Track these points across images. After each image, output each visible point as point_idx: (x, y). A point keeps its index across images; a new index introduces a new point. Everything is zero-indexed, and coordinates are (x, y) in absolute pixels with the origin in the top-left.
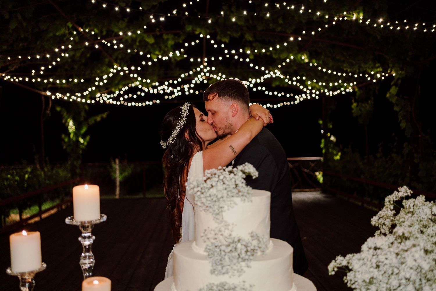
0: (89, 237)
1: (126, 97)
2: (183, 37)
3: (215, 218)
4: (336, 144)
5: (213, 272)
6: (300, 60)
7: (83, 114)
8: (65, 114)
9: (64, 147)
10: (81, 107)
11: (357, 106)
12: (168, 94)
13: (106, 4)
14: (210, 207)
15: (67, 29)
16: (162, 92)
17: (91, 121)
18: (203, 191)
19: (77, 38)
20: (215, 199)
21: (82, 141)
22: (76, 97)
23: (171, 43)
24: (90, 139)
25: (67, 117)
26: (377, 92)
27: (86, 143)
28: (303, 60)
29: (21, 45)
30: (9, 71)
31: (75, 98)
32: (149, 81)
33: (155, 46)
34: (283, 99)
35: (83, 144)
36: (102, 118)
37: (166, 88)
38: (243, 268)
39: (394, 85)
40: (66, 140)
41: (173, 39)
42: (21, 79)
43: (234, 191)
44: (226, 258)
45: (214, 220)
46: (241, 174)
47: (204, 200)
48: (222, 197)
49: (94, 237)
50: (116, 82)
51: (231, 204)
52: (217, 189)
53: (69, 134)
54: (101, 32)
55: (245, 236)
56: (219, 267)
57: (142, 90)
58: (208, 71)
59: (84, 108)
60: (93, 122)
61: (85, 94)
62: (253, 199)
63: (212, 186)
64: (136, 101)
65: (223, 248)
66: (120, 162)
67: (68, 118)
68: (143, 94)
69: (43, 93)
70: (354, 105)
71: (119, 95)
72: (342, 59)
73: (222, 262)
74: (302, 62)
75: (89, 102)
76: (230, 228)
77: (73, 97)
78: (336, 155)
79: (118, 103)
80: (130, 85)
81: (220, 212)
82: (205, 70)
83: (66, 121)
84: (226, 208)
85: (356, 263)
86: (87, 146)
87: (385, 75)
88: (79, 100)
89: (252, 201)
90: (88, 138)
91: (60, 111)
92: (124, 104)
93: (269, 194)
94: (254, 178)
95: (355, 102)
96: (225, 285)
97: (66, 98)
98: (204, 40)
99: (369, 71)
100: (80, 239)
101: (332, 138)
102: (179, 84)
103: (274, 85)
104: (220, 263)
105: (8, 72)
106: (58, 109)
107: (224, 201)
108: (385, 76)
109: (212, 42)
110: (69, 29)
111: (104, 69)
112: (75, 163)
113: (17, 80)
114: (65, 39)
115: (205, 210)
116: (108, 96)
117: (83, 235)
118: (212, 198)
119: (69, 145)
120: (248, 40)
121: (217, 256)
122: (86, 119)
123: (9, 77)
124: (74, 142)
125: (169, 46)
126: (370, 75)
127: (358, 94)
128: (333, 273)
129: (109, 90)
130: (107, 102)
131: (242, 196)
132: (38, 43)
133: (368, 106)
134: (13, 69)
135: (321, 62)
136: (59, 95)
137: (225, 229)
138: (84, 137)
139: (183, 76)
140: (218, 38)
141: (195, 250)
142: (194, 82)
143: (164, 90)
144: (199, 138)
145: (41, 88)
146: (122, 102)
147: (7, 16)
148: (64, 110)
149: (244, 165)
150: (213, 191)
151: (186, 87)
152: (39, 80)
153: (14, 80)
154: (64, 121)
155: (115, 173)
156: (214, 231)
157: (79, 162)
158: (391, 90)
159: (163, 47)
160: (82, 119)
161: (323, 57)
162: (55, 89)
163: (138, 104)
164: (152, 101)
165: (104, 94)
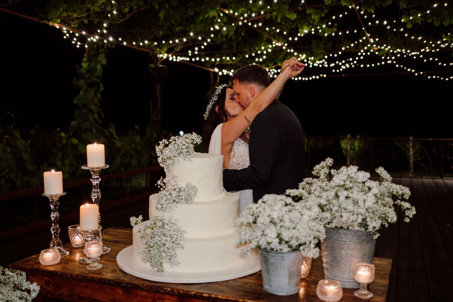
0: (97, 179)
12: (335, 68)
23: (314, 17)
30: (174, 52)
38: (172, 207)
49: (100, 179)
64: (301, 76)
69: (212, 70)
76: (175, 179)
89: (191, 161)
100: (91, 180)
109: (362, 13)
110: (217, 11)
114: (214, 20)
117: (93, 177)
120: (402, 7)
134: (178, 50)
136: (225, 72)
144: (227, 113)
147: (157, 7)
152: (197, 59)
162: (221, 66)
163: (305, 78)
164: (319, 75)
165: (272, 69)
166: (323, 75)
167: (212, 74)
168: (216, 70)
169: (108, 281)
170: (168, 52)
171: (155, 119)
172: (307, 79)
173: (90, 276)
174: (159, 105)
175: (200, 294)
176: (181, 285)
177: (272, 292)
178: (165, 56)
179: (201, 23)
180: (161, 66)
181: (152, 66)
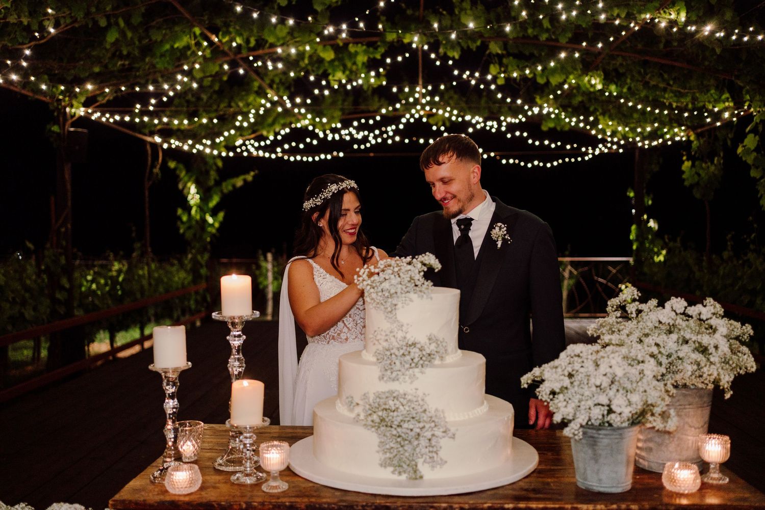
0: (239, 336)
1: (286, 146)
2: (382, 50)
3: (387, 317)
4: (658, 234)
5: (381, 378)
6: (588, 86)
7: (213, 174)
8: (183, 174)
9: (181, 231)
10: (211, 161)
11: (693, 166)
12: (359, 142)
13: (258, 13)
14: (382, 304)
15: (193, 38)
16: (348, 138)
17: (227, 187)
18: (374, 285)
19: (208, 52)
20: (387, 294)
21: (210, 220)
22: (204, 147)
23: (362, 59)
24: (225, 218)
25: (186, 179)
26: (729, 142)
27: (217, 225)
28: (593, 86)
29: (120, 63)
30: (98, 104)
31: (201, 148)
32: (325, 120)
33: (336, 63)
34: (559, 153)
35: (212, 225)
36: (245, 180)
37: (354, 132)
38: (415, 373)
39: (750, 132)
40: (185, 218)
41: (366, 52)
42: (117, 118)
43: (409, 285)
44: (398, 363)
45: (385, 319)
46: (419, 265)
47: (374, 296)
48: (396, 293)
50: (270, 120)
51: (406, 300)
52: (390, 282)
53: (190, 208)
54: (248, 41)
55: (422, 339)
56: (389, 373)
57: (314, 135)
58: (428, 103)
59: (216, 164)
60: (230, 188)
61: (218, 140)
62: (433, 295)
63: (386, 279)
64: (302, 153)
65: (395, 351)
66: (275, 259)
67: (189, 181)
68: (315, 142)
69: (149, 139)
70: (687, 165)
71: (276, 143)
72: (662, 85)
73: (392, 367)
74: (592, 90)
75: (224, 154)
76: (404, 329)
77: (198, 146)
78: (658, 254)
79: (273, 156)
80: (293, 126)
81: (392, 310)
82: (424, 101)
83: (185, 186)
84: (400, 305)
85: (548, 371)
86: (218, 230)
87: (739, 113)
88: (208, 151)
90: (221, 215)
91: (175, 169)
92: (282, 157)
93: (457, 292)
94: (436, 271)
95: (688, 160)
96: (394, 393)
97: (186, 148)
98: (420, 53)
99: (710, 107)
100: (228, 338)
101: (652, 224)
102: (378, 125)
103: (544, 128)
104: (389, 368)
105: (96, 107)
106: (172, 165)
107: (398, 297)
108: (738, 115)
109: (433, 56)
110: (195, 37)
111: (251, 99)
112: (199, 257)
113: (111, 120)
114: (189, 53)
115: (375, 307)
116: (256, 144)
117: (232, 333)
118: (384, 293)
119: (189, 228)
120: (494, 52)
121: (386, 360)
122: (218, 183)
123: (99, 114)
124: (197, 221)
125: (360, 65)
126: (711, 113)
127: (695, 144)
128: (526, 386)
129: (258, 134)
130: (255, 153)
131: (421, 291)
132: (147, 60)
133: (712, 168)
134: (104, 102)
135: (625, 90)
136: (175, 143)
137: (398, 330)
138: (214, 214)
139: (384, 111)
140: (441, 50)
141: (364, 357)
142: (404, 120)
143: (350, 134)
145: (147, 131)
146: (280, 155)
147: (103, 23)
148: (181, 166)
149: (423, 255)
150: (386, 285)
151: (390, 129)
152: (146, 119)
153: (108, 119)
154: (180, 186)
155: (266, 277)
156: (385, 331)
157: (206, 256)
158: (746, 142)
159: (349, 64)
160: (212, 183)
161: (629, 81)
162: (166, 133)
163: (307, 158)
164: (331, 153)
165: (249, 140)
166: (338, 153)
167: (148, 147)
168: (158, 139)
169: (326, 506)
170: (86, 105)
171: (63, 230)
172: (310, 159)
173: (289, 502)
174: (69, 203)
175: (499, 505)
176: (457, 497)
177: (602, 490)
178: (81, 112)
179: (162, 55)
180: (72, 129)
181: (55, 128)
